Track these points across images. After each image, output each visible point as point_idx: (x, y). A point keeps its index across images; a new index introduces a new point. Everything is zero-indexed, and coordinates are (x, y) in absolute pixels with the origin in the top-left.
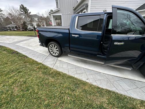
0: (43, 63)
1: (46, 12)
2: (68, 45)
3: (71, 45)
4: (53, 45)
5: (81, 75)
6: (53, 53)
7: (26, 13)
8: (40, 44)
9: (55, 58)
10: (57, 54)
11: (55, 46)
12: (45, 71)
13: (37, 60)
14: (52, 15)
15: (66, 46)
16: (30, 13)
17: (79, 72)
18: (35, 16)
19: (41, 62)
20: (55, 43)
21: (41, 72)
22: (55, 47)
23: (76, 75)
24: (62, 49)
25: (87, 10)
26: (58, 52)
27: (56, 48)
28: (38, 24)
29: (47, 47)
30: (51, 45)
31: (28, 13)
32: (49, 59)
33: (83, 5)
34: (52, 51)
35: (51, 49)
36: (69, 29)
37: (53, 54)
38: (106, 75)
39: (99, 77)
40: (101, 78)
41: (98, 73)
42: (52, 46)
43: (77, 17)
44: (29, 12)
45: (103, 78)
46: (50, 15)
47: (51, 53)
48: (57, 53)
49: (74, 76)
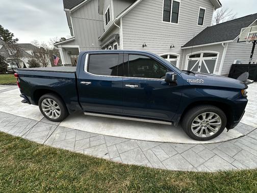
0: (23, 137)
1: (51, 40)
2: (76, 98)
3: (81, 99)
4: (49, 100)
5: (96, 149)
6: (51, 114)
7: (5, 40)
8: (23, 99)
9: (54, 123)
10: (58, 116)
11: (52, 102)
12: (25, 152)
13: (11, 132)
14: (60, 46)
15: (74, 101)
16: (17, 40)
17: (93, 144)
18: (28, 46)
19: (20, 136)
20: (52, 97)
21: (13, 156)
22: (54, 104)
23: (88, 150)
24: (67, 106)
25: (119, 43)
26: (59, 112)
27: (56, 105)
28: (33, 61)
29: (36, 104)
30: (45, 101)
31: (12, 41)
32: (40, 128)
33: (113, 36)
34: (48, 111)
35: (46, 108)
36: (75, 73)
37: (51, 117)
38: (139, 142)
39: (126, 148)
40: (129, 149)
41: (126, 140)
42: (47, 101)
43: (87, 55)
44: (13, 38)
45: (133, 148)
46: (56, 46)
47: (47, 114)
48: (58, 114)
49: (82, 153)
